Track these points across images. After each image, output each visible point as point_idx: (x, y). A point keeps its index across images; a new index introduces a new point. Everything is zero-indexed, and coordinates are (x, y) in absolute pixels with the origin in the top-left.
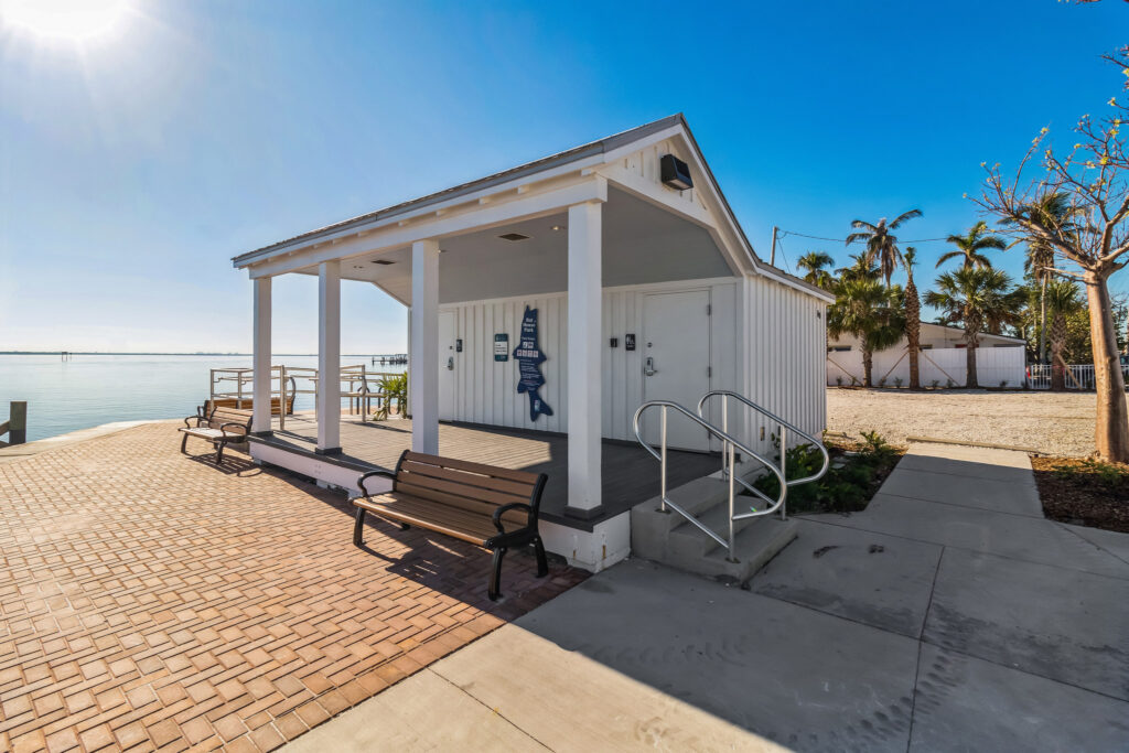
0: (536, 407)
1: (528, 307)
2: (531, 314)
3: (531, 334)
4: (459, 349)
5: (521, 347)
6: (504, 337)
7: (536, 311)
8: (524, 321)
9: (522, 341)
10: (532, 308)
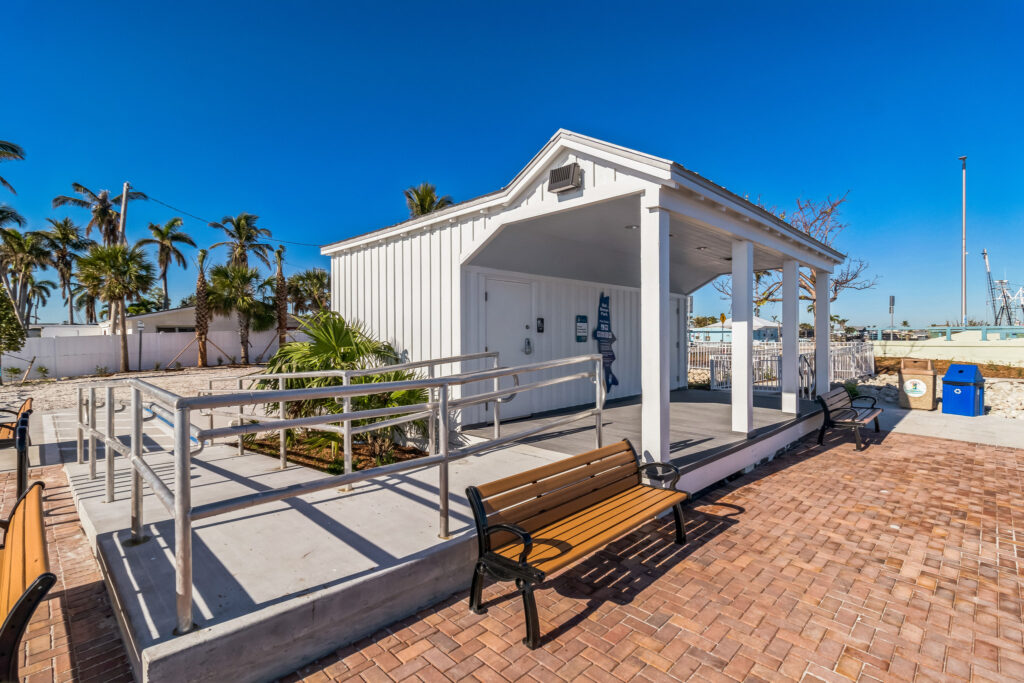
0: (610, 380)
1: (602, 294)
2: (604, 300)
3: (604, 318)
4: (540, 330)
5: (599, 329)
6: (583, 319)
7: (608, 298)
8: (600, 306)
9: (599, 324)
10: (605, 296)
